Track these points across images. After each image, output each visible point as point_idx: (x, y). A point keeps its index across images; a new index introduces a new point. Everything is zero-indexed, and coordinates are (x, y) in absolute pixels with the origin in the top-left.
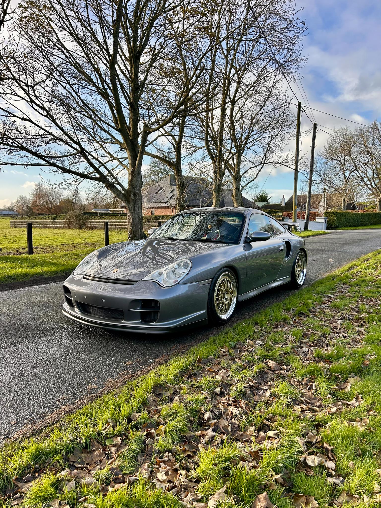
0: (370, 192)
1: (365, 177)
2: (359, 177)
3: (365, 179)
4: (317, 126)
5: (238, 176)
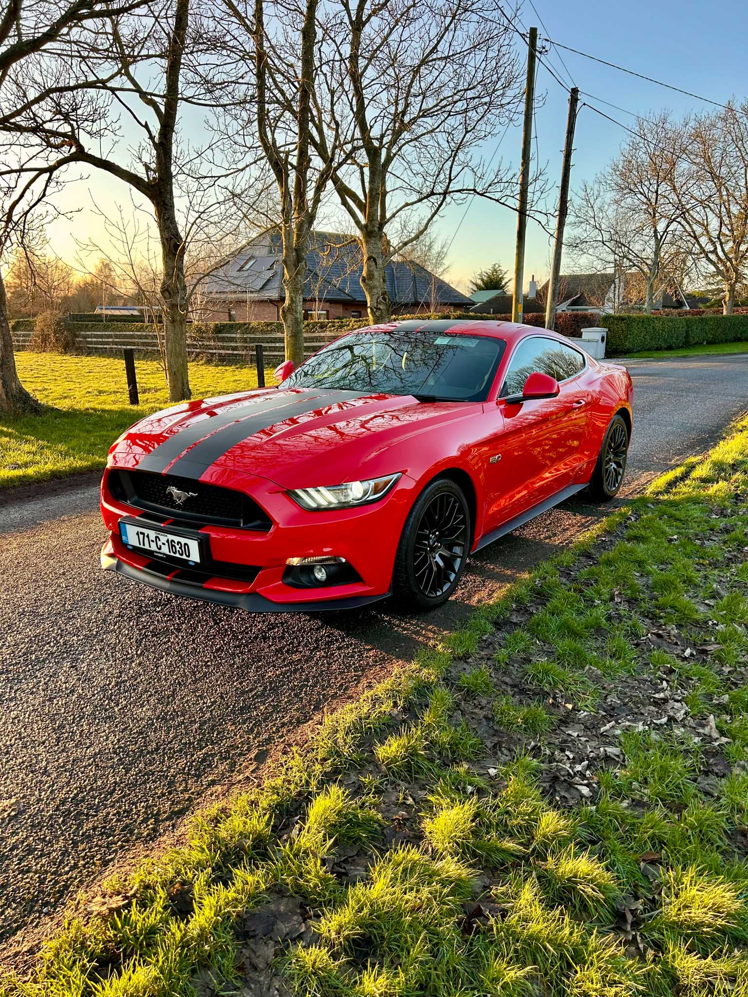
0: (712, 269)
1: (703, 234)
2: (690, 235)
3: (703, 240)
4: (579, 97)
5: (373, 227)
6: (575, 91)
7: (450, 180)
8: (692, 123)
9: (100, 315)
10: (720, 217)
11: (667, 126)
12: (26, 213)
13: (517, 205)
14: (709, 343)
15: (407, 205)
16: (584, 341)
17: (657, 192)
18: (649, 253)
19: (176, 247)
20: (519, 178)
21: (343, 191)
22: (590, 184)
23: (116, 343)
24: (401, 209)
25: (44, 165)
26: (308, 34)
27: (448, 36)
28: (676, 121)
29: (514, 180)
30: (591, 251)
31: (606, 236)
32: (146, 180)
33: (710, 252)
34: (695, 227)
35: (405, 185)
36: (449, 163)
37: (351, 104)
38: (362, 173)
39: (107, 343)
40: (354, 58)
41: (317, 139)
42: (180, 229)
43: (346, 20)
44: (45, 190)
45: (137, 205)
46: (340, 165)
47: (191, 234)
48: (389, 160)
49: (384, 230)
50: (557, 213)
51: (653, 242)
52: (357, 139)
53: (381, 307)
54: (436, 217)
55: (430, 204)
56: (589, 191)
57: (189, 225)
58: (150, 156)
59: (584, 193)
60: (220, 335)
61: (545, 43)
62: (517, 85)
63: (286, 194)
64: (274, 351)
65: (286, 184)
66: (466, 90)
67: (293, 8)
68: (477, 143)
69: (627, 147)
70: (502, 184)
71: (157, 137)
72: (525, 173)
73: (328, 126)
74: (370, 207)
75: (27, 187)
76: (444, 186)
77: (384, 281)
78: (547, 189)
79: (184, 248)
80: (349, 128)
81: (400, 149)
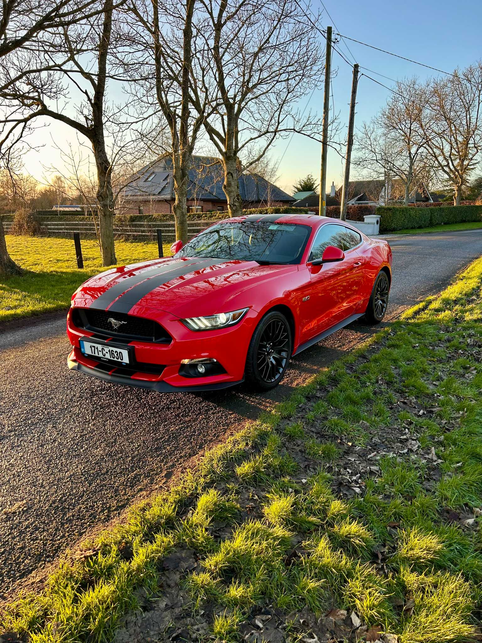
0: (446, 176)
1: (440, 155)
2: (432, 155)
4: (359, 70)
5: (231, 153)
6: (356, 66)
7: (279, 123)
8: (432, 85)
9: (56, 211)
10: (451, 144)
11: (416, 87)
12: (10, 148)
13: (321, 138)
14: (445, 224)
15: (251, 139)
16: (366, 223)
17: (410, 128)
18: (406, 167)
19: (106, 168)
20: (322, 122)
21: (211, 131)
22: (368, 124)
23: (67, 229)
24: (247, 142)
25: (21, 117)
26: (187, 33)
27: (276, 32)
28: (421, 83)
29: (319, 123)
30: (369, 166)
31: (379, 157)
32: (86, 126)
33: (445, 166)
34: (435, 150)
35: (250, 127)
36: (278, 113)
37: (215, 76)
38: (223, 120)
39: (61, 229)
40: (216, 48)
41: (194, 98)
42: (108, 157)
43: (211, 23)
44: (22, 133)
45: (81, 143)
46: (209, 115)
47: (115, 160)
48: (240, 110)
49: (238, 155)
50: (347, 143)
51: (408, 160)
52: (220, 99)
53: (236, 204)
54: (270, 146)
55: (266, 138)
56: (367, 128)
57: (114, 155)
58: (88, 111)
59: (364, 130)
60: (134, 223)
61: (337, 36)
62: (320, 63)
63: (175, 134)
64: (169, 233)
65: (175, 128)
66: (287, 66)
67: (177, 15)
68: (295, 100)
69: (391, 100)
70: (312, 126)
71: (93, 98)
72: (326, 118)
73: (201, 89)
74: (228, 141)
75: (11, 132)
76: (275, 127)
77: (238, 187)
78: (340, 128)
79: (111, 169)
80: (214, 92)
81: (247, 104)
